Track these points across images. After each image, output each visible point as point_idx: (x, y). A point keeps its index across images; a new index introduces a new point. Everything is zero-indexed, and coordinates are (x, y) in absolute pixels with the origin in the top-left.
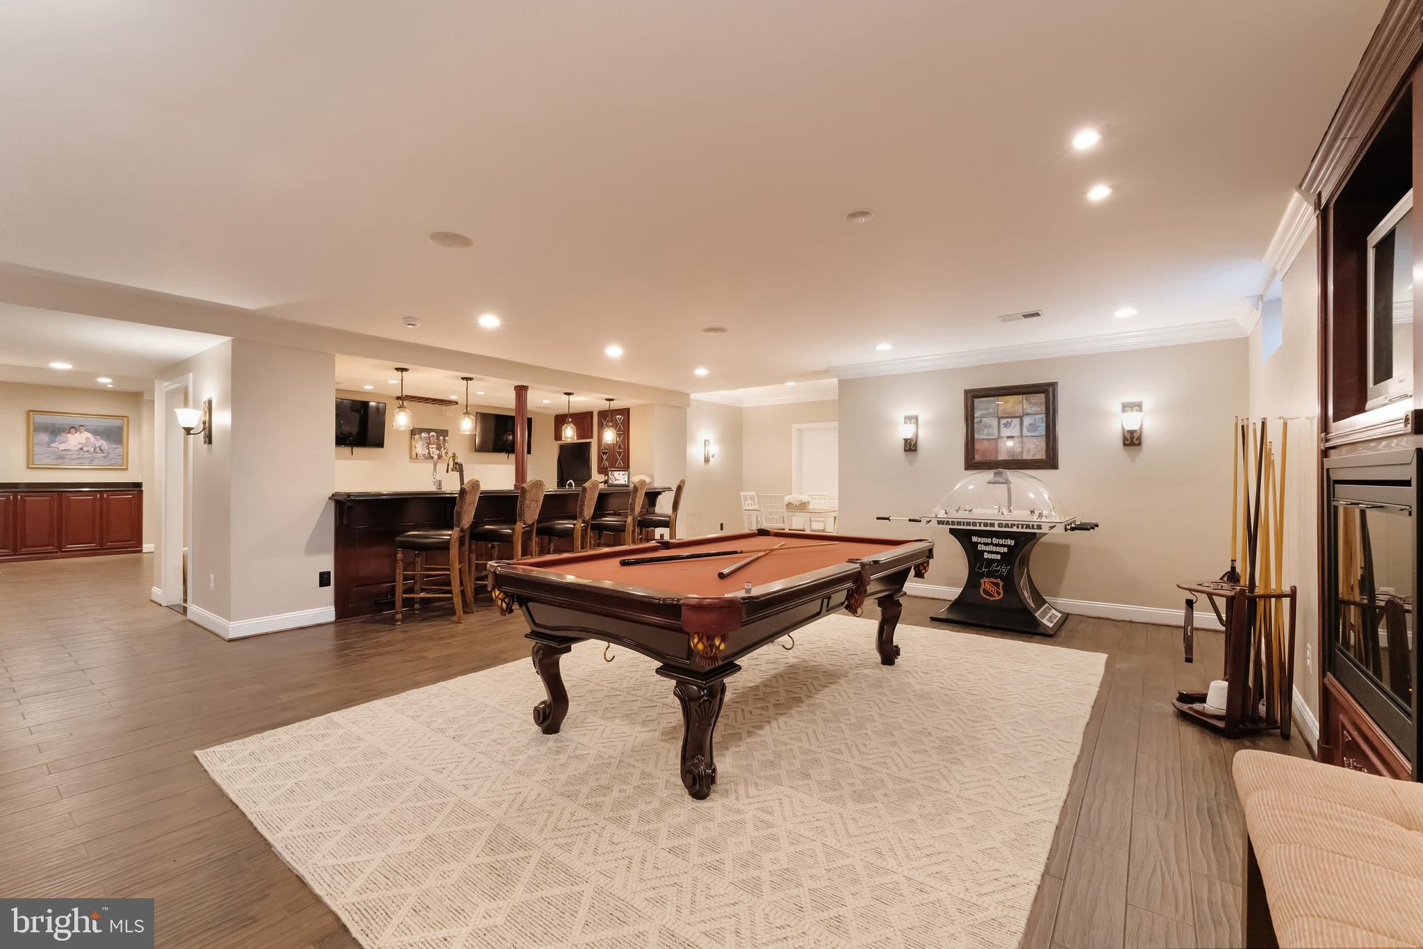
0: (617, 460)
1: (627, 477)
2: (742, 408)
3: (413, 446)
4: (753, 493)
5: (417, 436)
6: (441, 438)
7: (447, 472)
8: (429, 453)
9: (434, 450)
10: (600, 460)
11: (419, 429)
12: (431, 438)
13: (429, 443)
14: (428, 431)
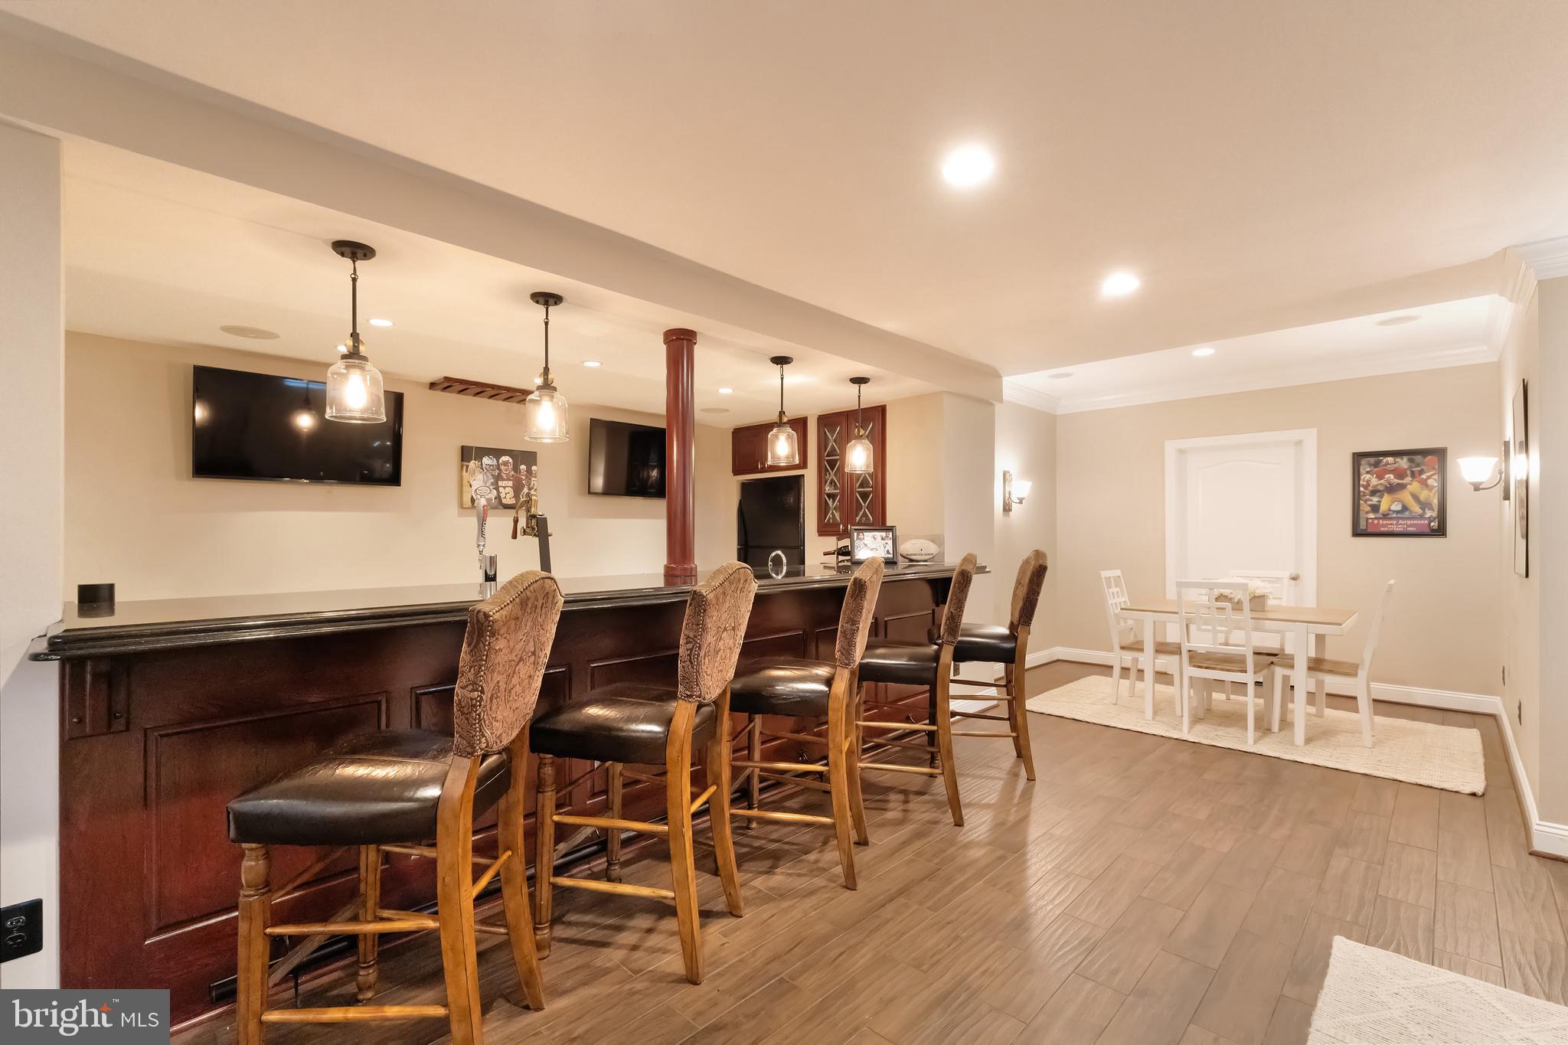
0: (859, 507)
1: (890, 542)
2: (1055, 416)
3: (465, 482)
4: (1118, 573)
5: (472, 464)
6: (523, 467)
7: (514, 536)
8: (498, 498)
9: (508, 490)
10: (823, 509)
11: (477, 448)
12: (502, 467)
13: (498, 478)
14: (497, 453)
